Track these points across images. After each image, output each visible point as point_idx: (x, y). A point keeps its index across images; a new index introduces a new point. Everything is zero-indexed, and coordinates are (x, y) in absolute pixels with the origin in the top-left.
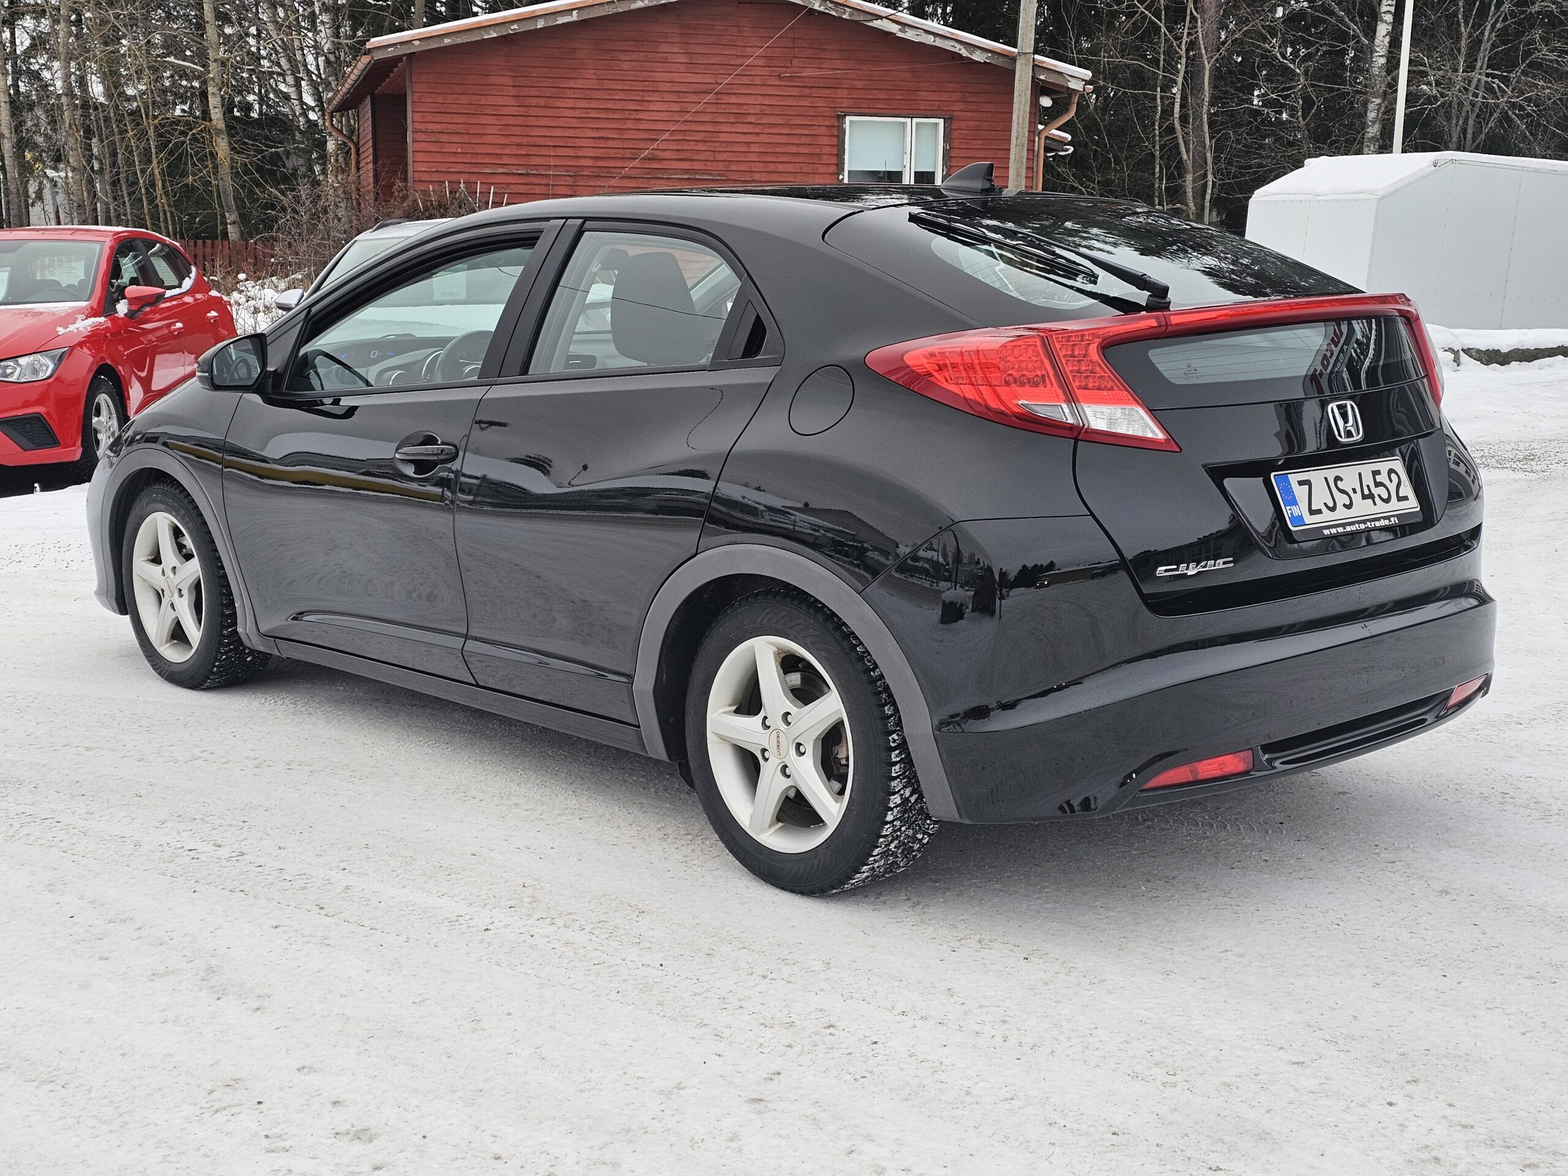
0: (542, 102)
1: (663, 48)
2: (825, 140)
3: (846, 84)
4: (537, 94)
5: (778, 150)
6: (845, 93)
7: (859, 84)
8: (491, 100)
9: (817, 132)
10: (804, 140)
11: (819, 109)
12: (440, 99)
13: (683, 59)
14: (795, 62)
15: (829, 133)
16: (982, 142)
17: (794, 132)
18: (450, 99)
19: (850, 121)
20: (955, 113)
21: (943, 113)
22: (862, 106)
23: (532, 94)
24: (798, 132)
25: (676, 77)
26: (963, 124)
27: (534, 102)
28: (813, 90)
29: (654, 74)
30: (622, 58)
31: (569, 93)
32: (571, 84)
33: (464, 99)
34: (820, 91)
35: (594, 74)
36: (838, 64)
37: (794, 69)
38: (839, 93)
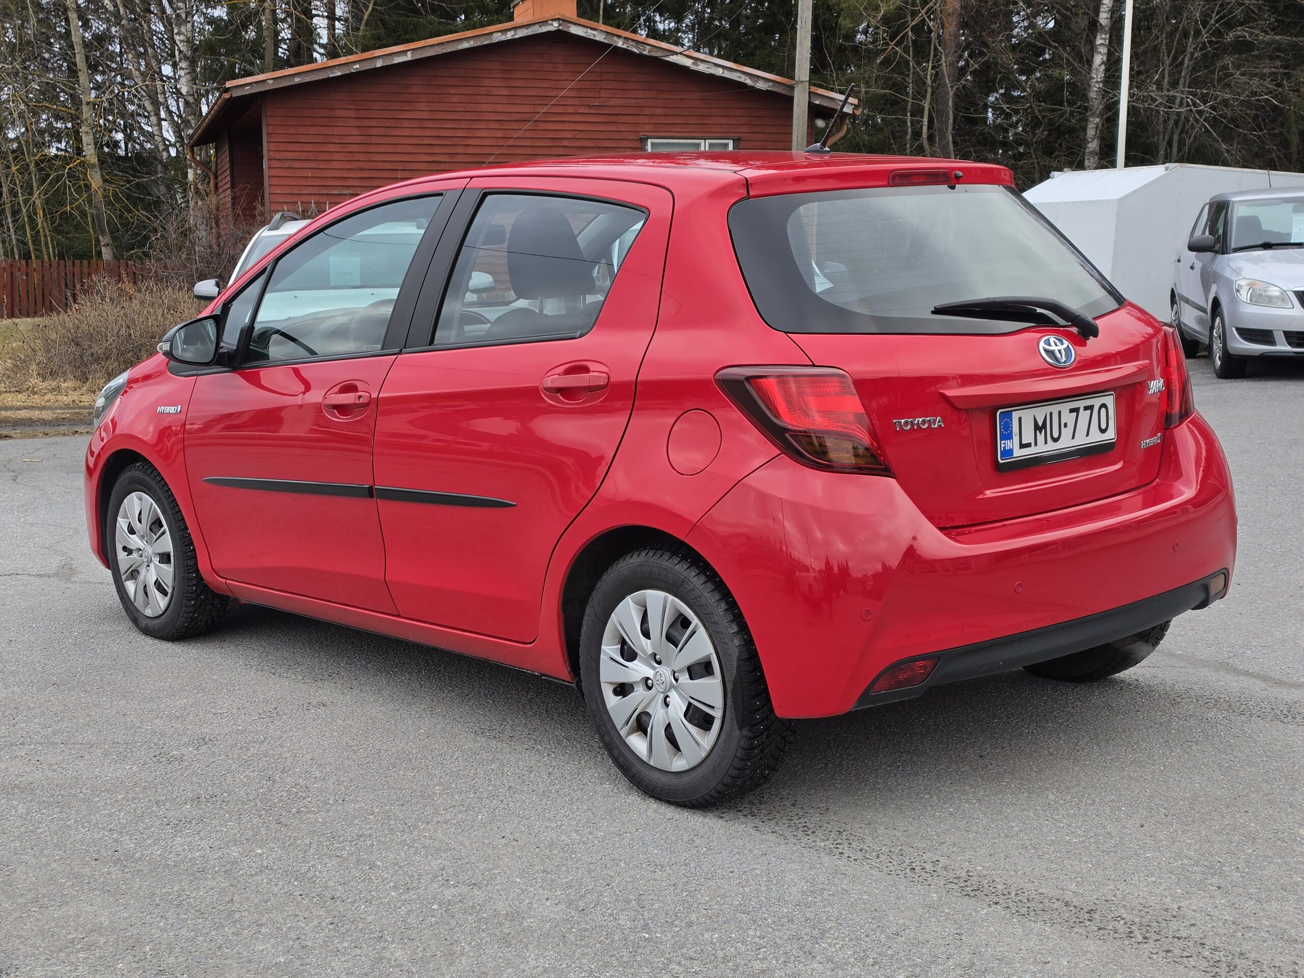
0: (382, 132)
1: (487, 83)
3: (648, 111)
4: (377, 124)
6: (647, 120)
7: (658, 111)
8: (337, 131)
11: (625, 134)
12: (292, 131)
13: (505, 92)
14: (603, 94)
18: (301, 130)
19: (652, 144)
20: (743, 134)
21: (733, 135)
22: (662, 130)
23: (373, 124)
25: (500, 108)
26: (749, 144)
27: (375, 131)
28: (619, 117)
29: (480, 105)
30: (452, 92)
31: (406, 124)
32: (408, 115)
33: (313, 130)
34: (625, 117)
35: (427, 106)
36: (640, 94)
37: (602, 99)
38: (641, 119)
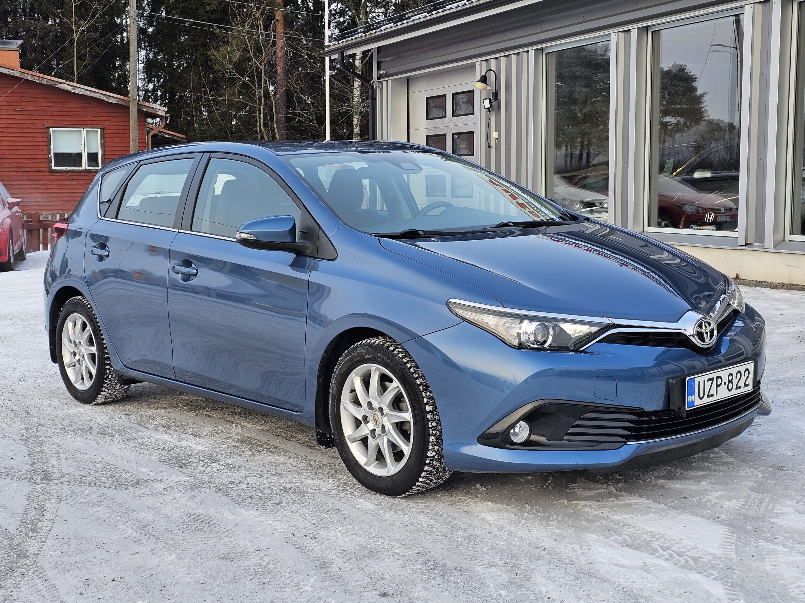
2: (41, 139)
3: (49, 113)
5: (16, 144)
6: (49, 118)
7: (56, 113)
9: (37, 135)
10: (30, 139)
11: (37, 125)
14: (23, 104)
15: (43, 136)
16: (119, 139)
17: (24, 136)
19: (53, 130)
20: (105, 126)
21: (100, 126)
22: (58, 123)
24: (26, 135)
26: (109, 131)
28: (33, 116)
34: (36, 116)
36: (45, 104)
37: (22, 107)
38: (46, 117)
